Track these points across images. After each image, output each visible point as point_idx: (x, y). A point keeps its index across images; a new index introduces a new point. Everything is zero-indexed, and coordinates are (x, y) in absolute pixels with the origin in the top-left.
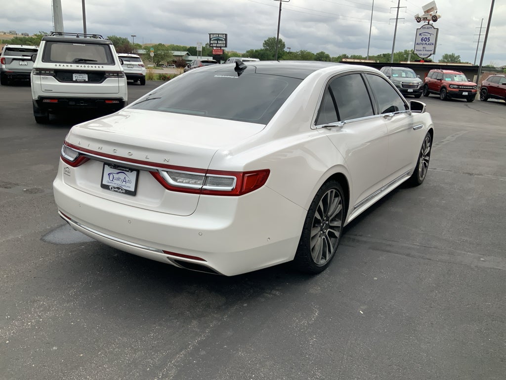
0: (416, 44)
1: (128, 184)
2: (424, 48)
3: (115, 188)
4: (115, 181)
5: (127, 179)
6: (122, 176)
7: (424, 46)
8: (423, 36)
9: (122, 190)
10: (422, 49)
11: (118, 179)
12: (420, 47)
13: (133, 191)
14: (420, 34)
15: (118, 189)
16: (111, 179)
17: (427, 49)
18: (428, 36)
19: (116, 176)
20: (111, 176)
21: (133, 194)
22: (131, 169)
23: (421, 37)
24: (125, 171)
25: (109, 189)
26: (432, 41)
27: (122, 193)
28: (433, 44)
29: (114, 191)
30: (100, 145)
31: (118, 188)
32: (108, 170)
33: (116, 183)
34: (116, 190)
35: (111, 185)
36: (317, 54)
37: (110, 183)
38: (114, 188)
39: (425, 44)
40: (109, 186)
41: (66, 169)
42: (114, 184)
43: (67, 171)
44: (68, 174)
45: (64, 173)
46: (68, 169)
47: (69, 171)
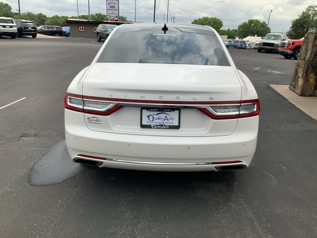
0: (108, 10)
1: (170, 121)
2: (112, 12)
3: (158, 126)
5: (168, 117)
6: (163, 116)
7: (112, 11)
8: (111, 5)
9: (165, 126)
10: (111, 13)
11: (159, 119)
12: (110, 12)
13: (178, 125)
14: (109, 3)
16: (151, 119)
17: (114, 13)
18: (114, 5)
19: (156, 117)
20: (151, 117)
21: (178, 127)
22: (173, 109)
23: (110, 5)
24: (166, 111)
25: (151, 128)
26: (116, 8)
27: (166, 128)
28: (117, 10)
29: (157, 128)
30: (143, 95)
31: (162, 126)
32: (145, 113)
33: (158, 122)
34: (159, 127)
35: (152, 124)
36: (38, 15)
37: (151, 122)
38: (156, 126)
39: (113, 10)
40: (150, 125)
41: (92, 119)
42: (156, 123)
43: (93, 120)
44: (97, 122)
45: (88, 122)
46: (95, 119)
47: (98, 120)
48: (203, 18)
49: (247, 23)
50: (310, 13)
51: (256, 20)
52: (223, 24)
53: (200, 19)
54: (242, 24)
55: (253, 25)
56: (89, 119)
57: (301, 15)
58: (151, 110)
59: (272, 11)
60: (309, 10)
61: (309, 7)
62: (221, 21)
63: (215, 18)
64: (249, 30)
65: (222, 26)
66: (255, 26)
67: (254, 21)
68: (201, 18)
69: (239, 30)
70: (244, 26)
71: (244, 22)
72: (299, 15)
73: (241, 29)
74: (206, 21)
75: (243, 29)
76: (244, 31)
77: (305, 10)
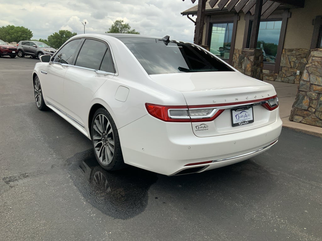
1: (248, 117)
3: (242, 123)
4: (240, 119)
5: (247, 114)
6: (243, 114)
9: (246, 122)
11: (242, 117)
13: (253, 119)
15: (244, 123)
16: (238, 118)
19: (240, 115)
20: (237, 116)
22: (248, 107)
24: (245, 110)
27: (247, 123)
29: (242, 125)
32: (234, 113)
33: (242, 119)
34: (243, 123)
35: (239, 122)
37: (238, 121)
40: (238, 123)
41: (199, 127)
42: (241, 120)
43: (201, 127)
44: (205, 128)
45: (196, 131)
46: (203, 126)
47: (206, 126)
48: (7, 26)
49: (59, 33)
50: (118, 27)
51: (67, 31)
52: (33, 34)
53: (3, 27)
54: (53, 34)
55: (64, 36)
56: (197, 127)
57: (111, 28)
58: (238, 110)
59: (86, 23)
60: (117, 24)
61: (116, 21)
62: (30, 30)
63: (22, 27)
64: (62, 41)
65: (32, 36)
66: (67, 37)
67: (65, 32)
68: (5, 26)
69: (49, 41)
70: (56, 37)
71: (56, 33)
72: (109, 29)
73: (53, 40)
74: (12, 30)
75: (55, 40)
76: (57, 41)
77: (113, 24)
